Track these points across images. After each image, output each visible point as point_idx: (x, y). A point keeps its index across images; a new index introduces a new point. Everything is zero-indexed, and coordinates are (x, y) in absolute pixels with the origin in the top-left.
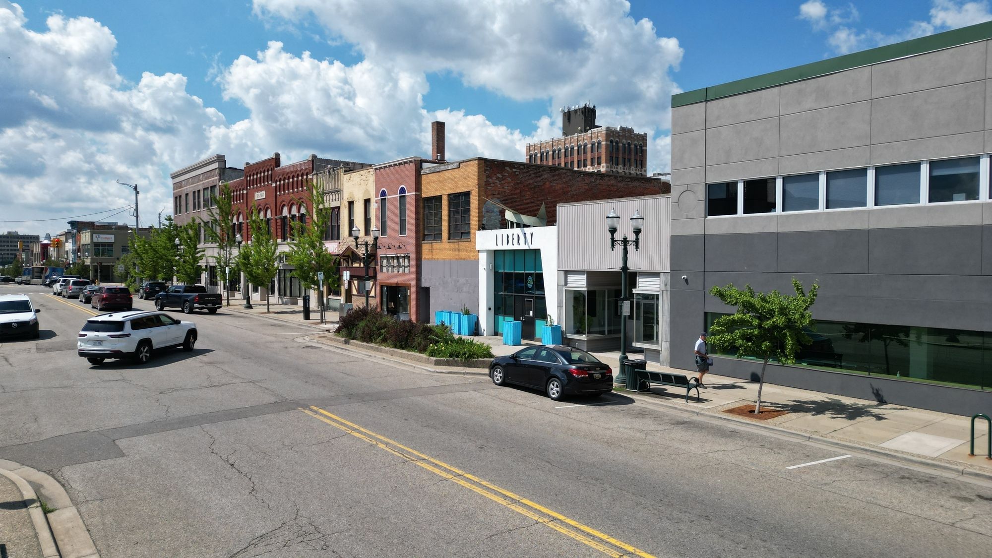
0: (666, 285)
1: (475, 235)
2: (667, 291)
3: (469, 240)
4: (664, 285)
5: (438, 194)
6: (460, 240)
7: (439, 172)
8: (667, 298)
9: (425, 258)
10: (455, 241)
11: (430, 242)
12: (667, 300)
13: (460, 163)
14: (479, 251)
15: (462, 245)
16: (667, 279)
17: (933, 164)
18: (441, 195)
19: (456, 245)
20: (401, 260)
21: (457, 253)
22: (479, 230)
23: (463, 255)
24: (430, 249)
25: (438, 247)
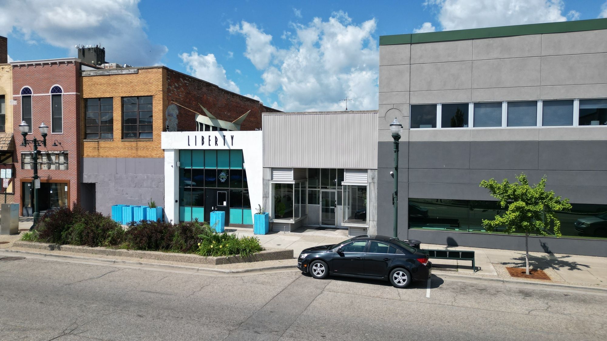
0: (373, 179)
1: (160, 136)
2: (374, 183)
3: (151, 139)
4: (371, 178)
5: (107, 95)
6: (137, 140)
7: (109, 75)
8: (374, 188)
9: (88, 156)
10: (132, 140)
11: (97, 140)
12: (374, 190)
13: (138, 69)
14: (164, 150)
15: (141, 144)
16: (374, 174)
17: (582, 101)
18: (112, 97)
19: (134, 144)
20: (53, 158)
21: (134, 151)
22: (163, 131)
23: (140, 153)
24: (95, 148)
25: (107, 145)
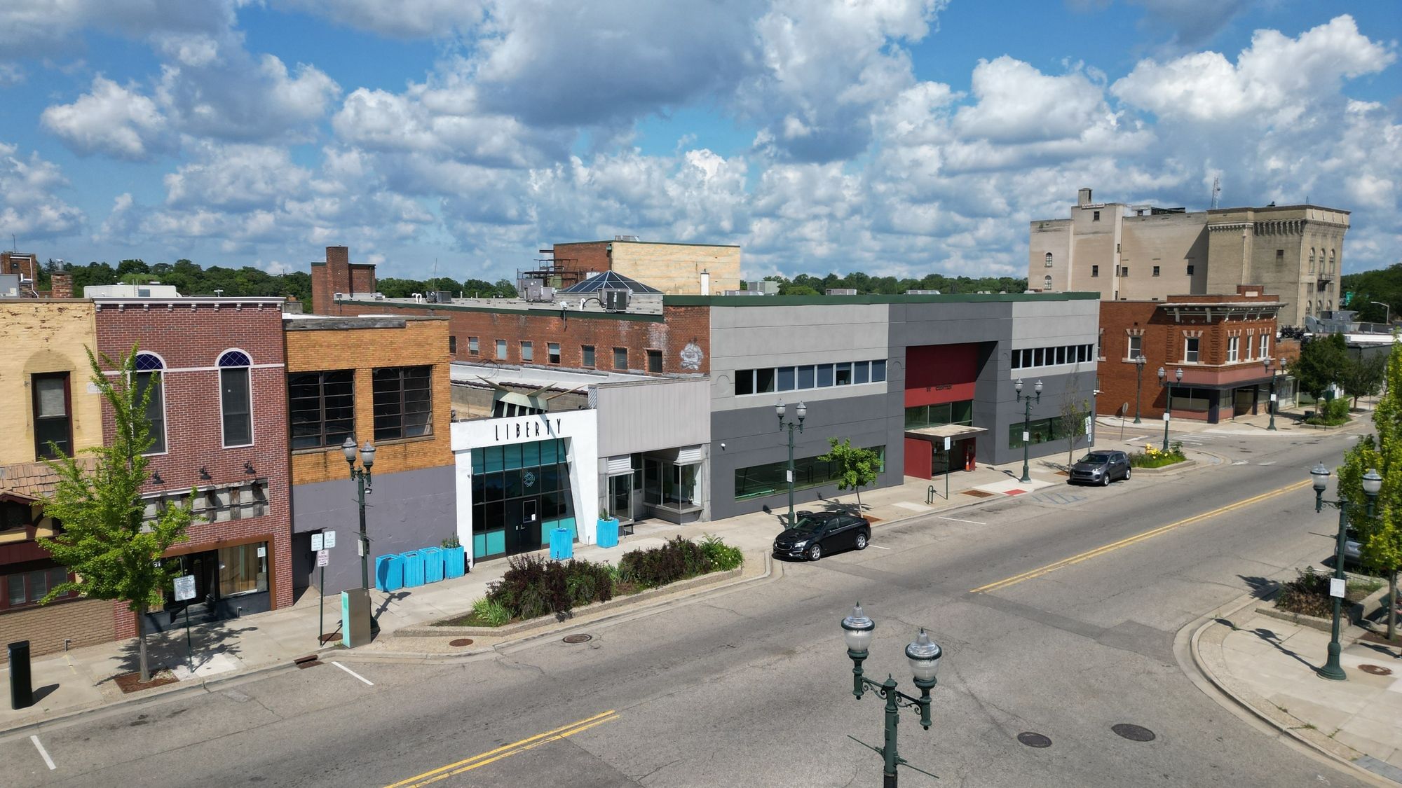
0: (705, 454)
2: (706, 458)
3: (432, 437)
5: (344, 366)
6: (405, 440)
7: (347, 330)
8: (705, 464)
9: (302, 481)
10: (397, 442)
14: (454, 452)
15: (413, 447)
16: (707, 449)
18: (354, 370)
21: (400, 461)
22: (453, 421)
23: (410, 462)
24: (319, 464)
